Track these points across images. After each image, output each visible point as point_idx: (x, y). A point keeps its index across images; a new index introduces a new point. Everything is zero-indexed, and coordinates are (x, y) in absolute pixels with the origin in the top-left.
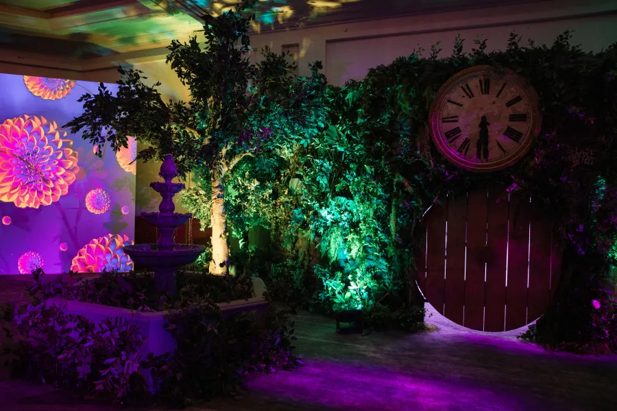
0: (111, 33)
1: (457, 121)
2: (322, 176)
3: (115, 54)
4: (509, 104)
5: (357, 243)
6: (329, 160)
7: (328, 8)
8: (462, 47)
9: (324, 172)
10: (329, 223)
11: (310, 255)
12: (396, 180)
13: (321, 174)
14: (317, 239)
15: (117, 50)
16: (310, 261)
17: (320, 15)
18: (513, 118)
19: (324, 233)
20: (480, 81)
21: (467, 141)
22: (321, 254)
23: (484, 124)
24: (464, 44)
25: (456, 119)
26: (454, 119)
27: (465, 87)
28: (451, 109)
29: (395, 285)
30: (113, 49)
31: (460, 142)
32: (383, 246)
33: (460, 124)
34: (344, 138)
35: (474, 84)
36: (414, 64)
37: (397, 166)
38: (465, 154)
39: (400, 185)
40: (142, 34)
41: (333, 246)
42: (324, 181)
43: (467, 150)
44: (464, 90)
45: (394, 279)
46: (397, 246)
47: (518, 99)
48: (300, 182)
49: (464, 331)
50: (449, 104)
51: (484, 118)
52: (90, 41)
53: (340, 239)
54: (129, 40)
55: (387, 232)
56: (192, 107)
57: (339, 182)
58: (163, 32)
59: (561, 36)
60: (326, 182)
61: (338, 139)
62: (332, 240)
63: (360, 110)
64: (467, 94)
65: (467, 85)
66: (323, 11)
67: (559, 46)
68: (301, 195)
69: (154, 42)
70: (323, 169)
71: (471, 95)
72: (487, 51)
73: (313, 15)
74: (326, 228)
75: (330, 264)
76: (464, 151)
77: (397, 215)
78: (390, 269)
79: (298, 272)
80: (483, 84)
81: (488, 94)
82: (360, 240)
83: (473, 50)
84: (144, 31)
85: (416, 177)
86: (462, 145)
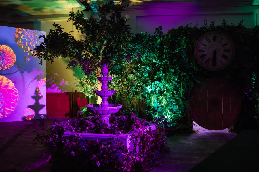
0: (31, 6)
1: (204, 52)
2: (146, 73)
3: (30, 16)
4: (223, 46)
5: (165, 100)
6: (149, 66)
7: (137, 3)
8: (207, 23)
9: (146, 71)
10: (149, 92)
11: (140, 106)
12: (182, 74)
13: (145, 72)
14: (143, 99)
15: (31, 14)
16: (140, 108)
17: (133, 6)
18: (225, 51)
19: (147, 96)
20: (213, 37)
21: (208, 59)
22: (147, 105)
23: (215, 53)
24: (208, 23)
25: (204, 51)
26: (203, 51)
27: (207, 39)
28: (202, 47)
29: (182, 115)
30: (29, 13)
31: (206, 59)
32: (177, 100)
33: (206, 53)
34: (157, 57)
35: (211, 38)
36: (188, 29)
37: (182, 69)
38: (208, 64)
39: (184, 76)
40: (47, 7)
41: (152, 101)
42: (146, 75)
43: (208, 62)
44: (207, 40)
45: (182, 113)
46: (183, 100)
47: (227, 44)
48: (134, 75)
49: (207, 131)
50: (201, 45)
51: (215, 51)
52: (17, 8)
53: (155, 99)
54: (39, 10)
55: (178, 94)
56: (86, 43)
57: (155, 75)
58: (58, 7)
59: (240, 22)
60: (147, 75)
61: (154, 57)
62: (152, 99)
63: (165, 46)
64: (208, 42)
65: (208, 38)
66: (135, 4)
67: (240, 25)
68: (135, 81)
69: (52, 11)
70: (146, 70)
71: (210, 42)
72: (215, 26)
73: (130, 5)
74: (148, 94)
75: (152, 109)
76: (207, 63)
77: (183, 88)
78: (179, 109)
79: (136, 113)
80: (214, 38)
81: (216, 42)
82: (166, 99)
83: (210, 25)
84: (48, 6)
85: (190, 73)
86: (206, 61)
